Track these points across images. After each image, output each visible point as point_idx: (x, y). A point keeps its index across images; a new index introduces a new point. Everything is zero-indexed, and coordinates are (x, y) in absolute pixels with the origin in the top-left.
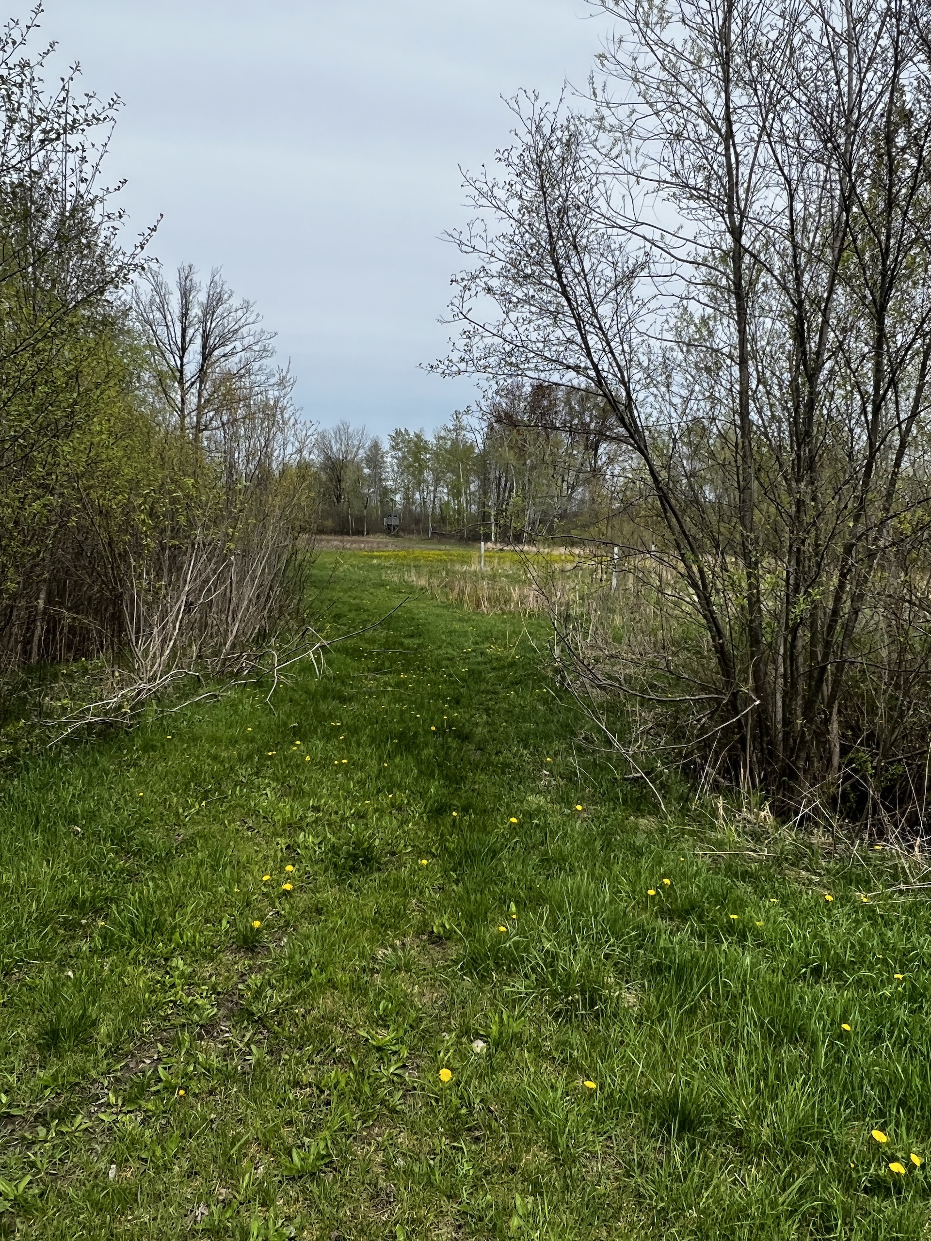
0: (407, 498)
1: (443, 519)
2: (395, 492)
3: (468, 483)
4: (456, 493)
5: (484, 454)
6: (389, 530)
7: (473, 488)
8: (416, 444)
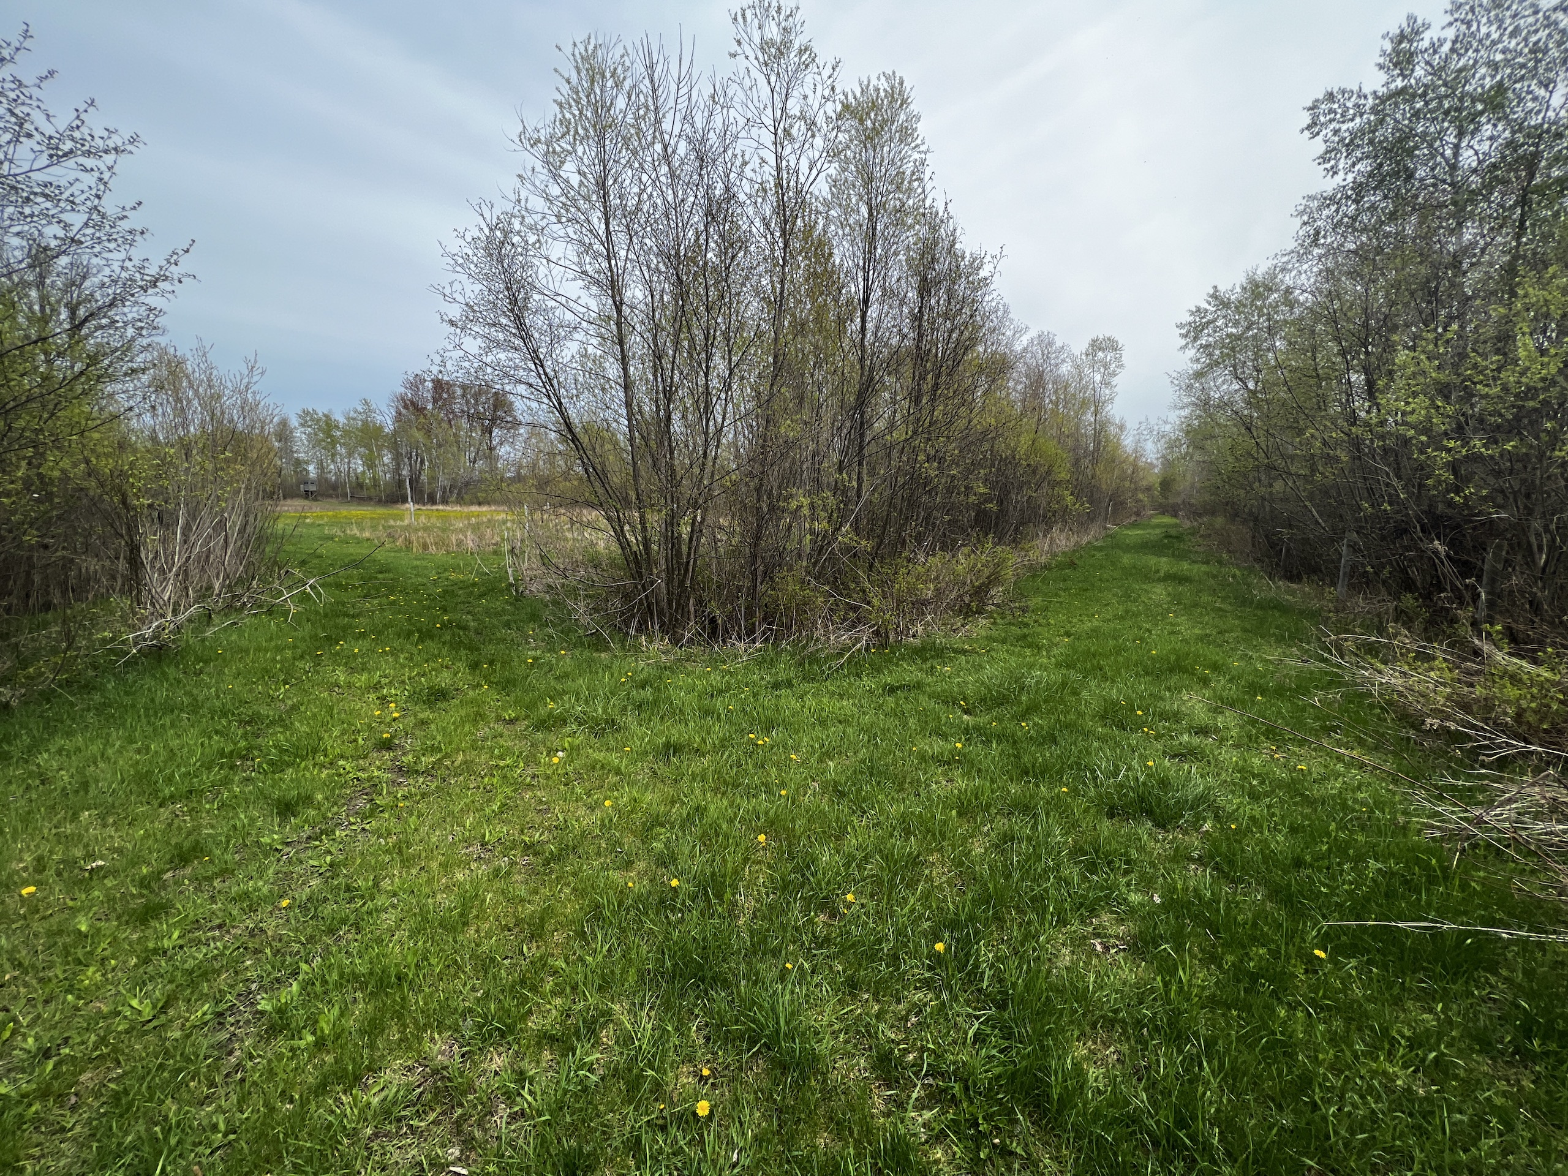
0: (321, 466)
1: (360, 486)
2: (307, 463)
3: (381, 456)
4: (370, 464)
5: (395, 433)
6: (307, 495)
7: (386, 460)
8: (327, 424)
